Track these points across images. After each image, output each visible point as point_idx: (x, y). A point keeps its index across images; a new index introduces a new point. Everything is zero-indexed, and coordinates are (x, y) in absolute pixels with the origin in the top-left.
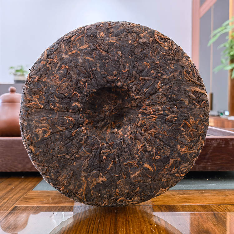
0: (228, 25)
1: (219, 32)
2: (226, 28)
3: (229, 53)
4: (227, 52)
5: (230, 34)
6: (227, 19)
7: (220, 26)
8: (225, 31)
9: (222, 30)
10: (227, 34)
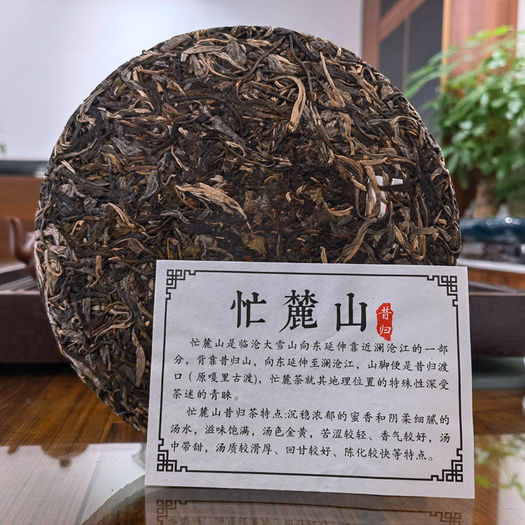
0: (439, 63)
1: (422, 76)
2: (436, 70)
3: (441, 123)
4: (437, 119)
5: (444, 82)
6: (438, 49)
7: (424, 63)
8: (433, 76)
9: (428, 73)
10: (437, 82)
